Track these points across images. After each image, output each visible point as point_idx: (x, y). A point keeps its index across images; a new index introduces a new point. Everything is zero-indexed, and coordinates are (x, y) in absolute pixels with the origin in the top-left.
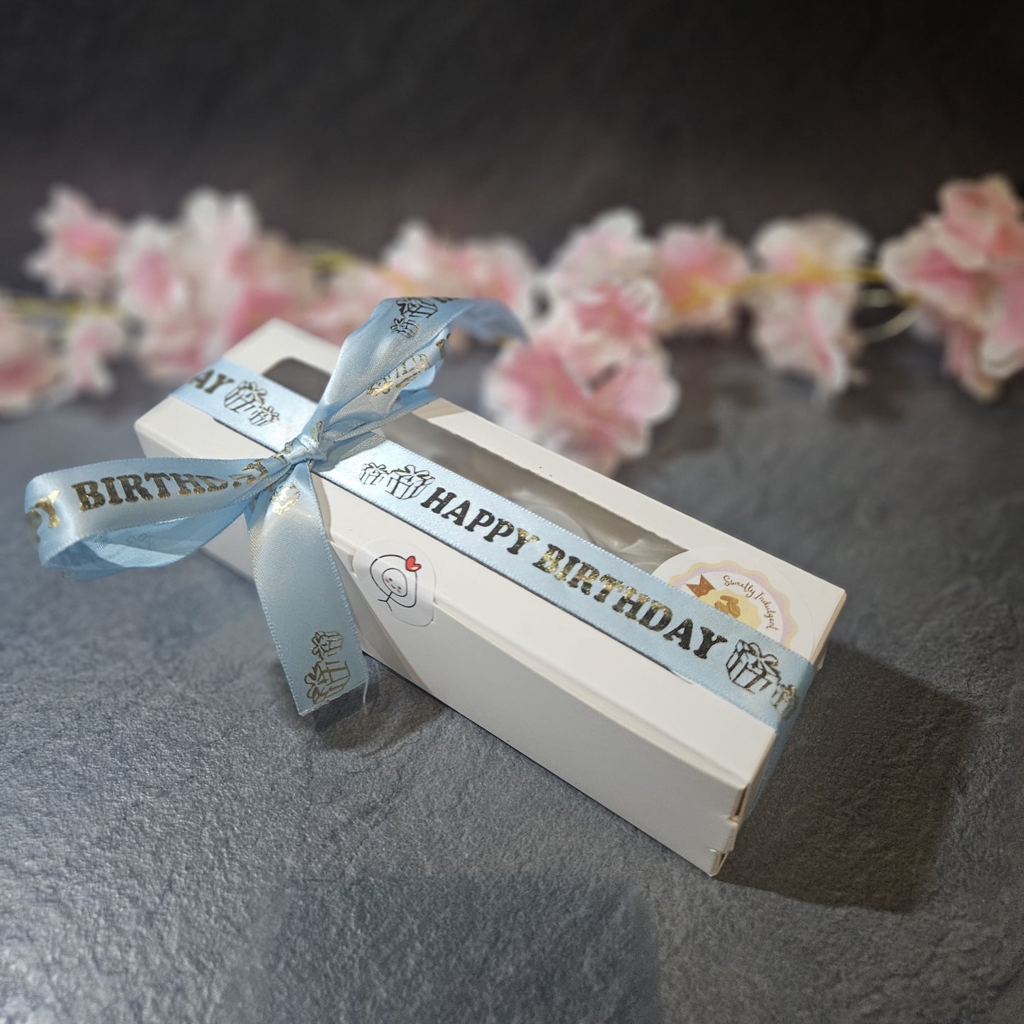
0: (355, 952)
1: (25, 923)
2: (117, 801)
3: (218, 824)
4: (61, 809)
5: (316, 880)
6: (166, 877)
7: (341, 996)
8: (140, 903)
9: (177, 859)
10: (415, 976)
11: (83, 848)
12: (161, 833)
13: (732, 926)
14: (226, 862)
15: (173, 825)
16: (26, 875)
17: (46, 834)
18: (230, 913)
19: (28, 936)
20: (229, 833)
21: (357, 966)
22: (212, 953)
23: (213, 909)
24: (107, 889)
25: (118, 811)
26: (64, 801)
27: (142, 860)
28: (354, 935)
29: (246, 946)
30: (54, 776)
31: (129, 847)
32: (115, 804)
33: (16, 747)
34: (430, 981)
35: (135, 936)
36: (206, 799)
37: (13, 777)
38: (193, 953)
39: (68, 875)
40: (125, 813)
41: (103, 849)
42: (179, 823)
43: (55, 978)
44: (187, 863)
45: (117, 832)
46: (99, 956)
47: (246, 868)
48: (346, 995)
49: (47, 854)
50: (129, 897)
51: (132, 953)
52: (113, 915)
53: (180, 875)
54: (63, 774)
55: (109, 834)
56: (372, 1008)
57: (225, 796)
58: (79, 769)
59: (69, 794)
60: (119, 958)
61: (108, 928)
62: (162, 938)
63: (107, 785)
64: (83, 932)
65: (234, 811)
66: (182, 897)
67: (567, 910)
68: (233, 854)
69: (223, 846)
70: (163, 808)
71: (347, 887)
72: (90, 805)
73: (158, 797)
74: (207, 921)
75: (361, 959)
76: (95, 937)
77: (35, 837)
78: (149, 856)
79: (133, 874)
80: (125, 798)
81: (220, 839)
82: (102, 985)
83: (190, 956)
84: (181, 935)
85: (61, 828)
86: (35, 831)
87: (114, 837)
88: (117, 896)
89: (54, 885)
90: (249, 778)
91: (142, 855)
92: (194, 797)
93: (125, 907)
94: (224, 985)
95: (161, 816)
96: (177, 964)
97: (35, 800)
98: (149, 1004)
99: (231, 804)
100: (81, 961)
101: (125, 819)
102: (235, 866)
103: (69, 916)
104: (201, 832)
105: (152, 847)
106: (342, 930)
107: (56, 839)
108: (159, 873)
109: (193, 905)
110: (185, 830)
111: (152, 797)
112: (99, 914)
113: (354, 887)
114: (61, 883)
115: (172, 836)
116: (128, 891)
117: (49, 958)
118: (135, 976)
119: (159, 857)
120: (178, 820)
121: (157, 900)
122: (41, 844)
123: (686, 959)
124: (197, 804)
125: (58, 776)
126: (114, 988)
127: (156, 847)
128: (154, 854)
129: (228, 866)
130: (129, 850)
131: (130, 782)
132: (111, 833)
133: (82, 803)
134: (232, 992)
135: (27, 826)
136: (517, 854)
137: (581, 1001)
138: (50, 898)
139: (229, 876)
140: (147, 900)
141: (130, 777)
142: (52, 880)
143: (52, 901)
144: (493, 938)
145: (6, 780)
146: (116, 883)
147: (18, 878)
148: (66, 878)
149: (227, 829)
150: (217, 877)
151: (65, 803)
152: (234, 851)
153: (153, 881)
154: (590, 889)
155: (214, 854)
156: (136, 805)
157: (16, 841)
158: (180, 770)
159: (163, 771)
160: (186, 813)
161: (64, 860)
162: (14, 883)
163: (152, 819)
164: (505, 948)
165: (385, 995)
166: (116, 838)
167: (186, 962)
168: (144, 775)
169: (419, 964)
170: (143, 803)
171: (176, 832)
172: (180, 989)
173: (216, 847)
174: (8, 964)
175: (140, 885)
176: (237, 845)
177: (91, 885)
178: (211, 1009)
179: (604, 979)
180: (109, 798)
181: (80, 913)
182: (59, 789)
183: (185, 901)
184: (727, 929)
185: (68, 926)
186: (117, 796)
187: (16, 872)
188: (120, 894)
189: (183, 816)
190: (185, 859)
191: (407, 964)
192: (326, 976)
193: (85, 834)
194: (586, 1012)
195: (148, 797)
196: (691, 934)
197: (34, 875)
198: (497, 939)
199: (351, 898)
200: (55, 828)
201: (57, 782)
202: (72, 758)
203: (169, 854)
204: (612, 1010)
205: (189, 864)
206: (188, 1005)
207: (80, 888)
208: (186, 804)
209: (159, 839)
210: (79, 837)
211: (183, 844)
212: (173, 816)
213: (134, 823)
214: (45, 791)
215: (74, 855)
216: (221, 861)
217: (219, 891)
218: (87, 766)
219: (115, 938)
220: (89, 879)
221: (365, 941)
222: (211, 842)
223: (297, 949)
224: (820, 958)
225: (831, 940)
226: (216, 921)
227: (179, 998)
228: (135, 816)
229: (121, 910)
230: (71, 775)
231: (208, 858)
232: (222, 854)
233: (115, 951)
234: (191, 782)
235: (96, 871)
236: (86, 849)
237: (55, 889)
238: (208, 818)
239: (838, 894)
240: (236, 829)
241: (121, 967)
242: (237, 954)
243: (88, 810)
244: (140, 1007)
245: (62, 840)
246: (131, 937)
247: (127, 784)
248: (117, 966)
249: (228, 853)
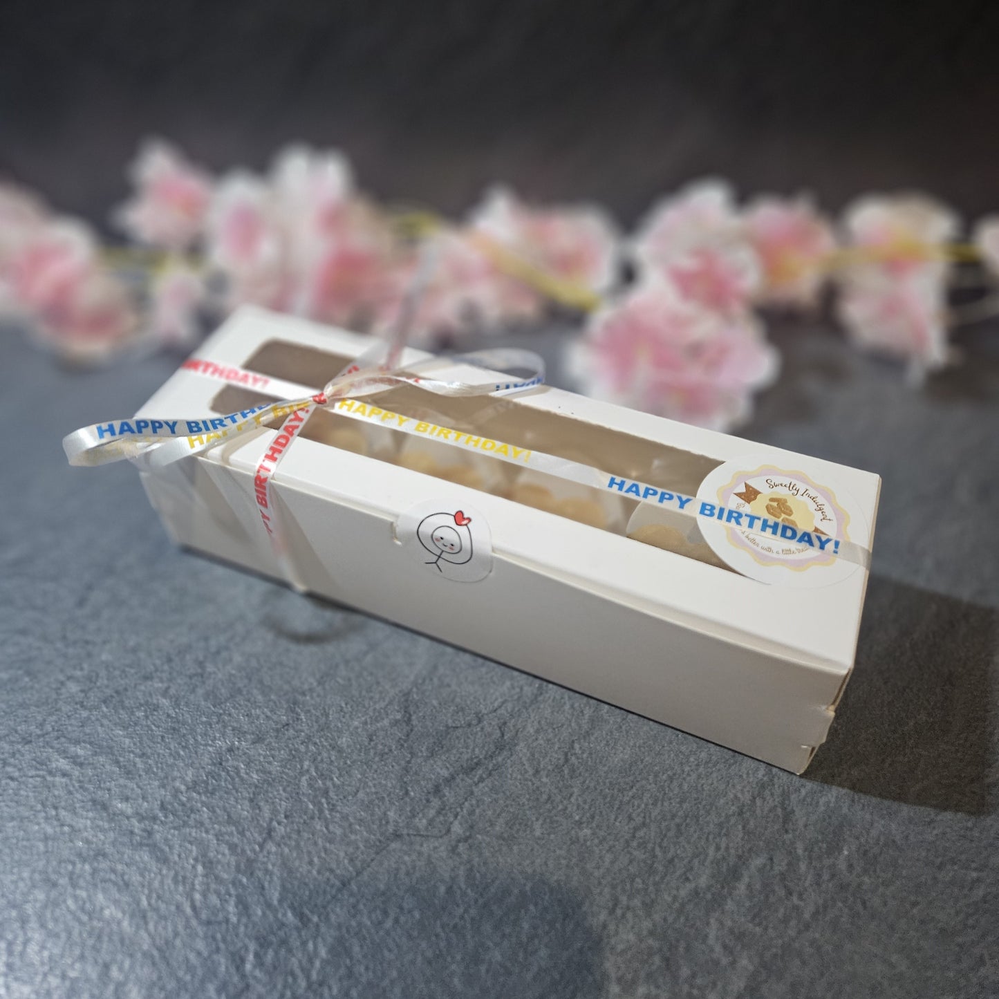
0: (466, 911)
1: (119, 867)
2: (211, 746)
3: (316, 773)
4: (155, 751)
5: (420, 835)
6: (265, 825)
7: (453, 958)
8: (239, 850)
9: (275, 807)
10: (531, 938)
11: (177, 791)
12: (258, 780)
13: (864, 903)
14: (327, 812)
15: (270, 773)
16: (120, 817)
17: (140, 776)
18: (334, 866)
19: (123, 880)
20: (329, 783)
21: (469, 926)
22: (316, 905)
23: (316, 860)
24: (204, 835)
25: (213, 755)
26: (158, 743)
27: (240, 807)
28: (464, 894)
29: (352, 900)
30: (147, 717)
31: (226, 793)
32: (211, 749)
33: (107, 687)
34: (546, 946)
35: (234, 883)
36: (302, 748)
37: (105, 716)
38: (296, 904)
39: (163, 819)
40: (221, 759)
41: (199, 793)
42: (277, 771)
43: (151, 926)
44: (285, 812)
45: (213, 777)
46: (198, 904)
47: (348, 819)
48: (459, 957)
49: (141, 796)
50: (227, 843)
51: (232, 901)
52: (211, 862)
53: (279, 823)
54: (155, 715)
55: (205, 778)
56: (488, 971)
57: (323, 746)
58: (171, 712)
59: (163, 737)
60: (219, 906)
61: (206, 876)
62: (263, 888)
63: (201, 729)
64: (180, 878)
65: (332, 761)
66: (283, 846)
67: (687, 879)
68: (333, 805)
69: (322, 796)
70: (260, 755)
71: (453, 843)
72: (184, 748)
73: (254, 743)
74: (309, 872)
75: (473, 919)
76: (193, 884)
77: (128, 779)
78: (247, 802)
79: (230, 820)
80: (220, 743)
81: (319, 789)
82: (201, 934)
83: (292, 907)
84: (283, 887)
85: (155, 770)
86: (128, 773)
87: (210, 782)
88: (215, 842)
89: (149, 828)
90: (346, 728)
91: (239, 801)
92: (290, 745)
93: (224, 854)
94: (330, 940)
95: (257, 763)
96: (280, 916)
97: (127, 741)
98: (251, 957)
99: (329, 754)
100: (178, 907)
101: (221, 764)
102: (336, 817)
103: (164, 860)
104: (299, 781)
105: (249, 793)
106: (451, 887)
107: (151, 782)
108: (258, 820)
109: (295, 855)
110: (282, 778)
111: (248, 743)
112: (196, 860)
113: (461, 845)
114: (156, 827)
115: (269, 784)
116: (227, 837)
117: (144, 902)
118: (236, 927)
119: (257, 804)
120: (275, 767)
121: (257, 848)
122: (135, 786)
123: (817, 935)
124: (293, 752)
125: (150, 717)
126: (214, 938)
127: (254, 794)
128: (251, 800)
129: (328, 816)
130: (226, 796)
131: (225, 727)
132: (207, 777)
133: (176, 745)
134: (340, 949)
135: (120, 767)
136: (630, 818)
137: (709, 973)
138: (145, 841)
139: (331, 827)
140: (247, 848)
141: (223, 721)
142: (147, 822)
143: (147, 845)
144: (610, 904)
145: (97, 720)
146: (214, 828)
147: (111, 820)
148: (161, 822)
149: (326, 778)
150: (318, 827)
151: (159, 745)
152: (334, 802)
153: (252, 829)
154: (710, 858)
155: (314, 805)
156: (230, 750)
157: (109, 782)
158: (275, 717)
159: (258, 718)
160: (282, 761)
161: (159, 802)
162: (106, 825)
163: (247, 765)
164: (623, 916)
165: (499, 958)
166: (212, 783)
167: (290, 914)
168: (238, 721)
169: (535, 928)
170: (238, 749)
171: (274, 780)
172: (284, 942)
173: (315, 797)
174: (102, 909)
175: (239, 833)
176: (337, 795)
177: (188, 830)
178: (317, 964)
179: (731, 953)
180: (203, 742)
181: (176, 858)
182: (152, 730)
183: (286, 850)
184: (859, 907)
185: (164, 872)
186: (212, 741)
187: (109, 815)
188: (218, 840)
189: (279, 764)
190: (283, 807)
191: (522, 928)
192: (437, 936)
193: (180, 777)
194: (714, 984)
195: (243, 743)
196: (821, 910)
197: (128, 818)
198: (615, 905)
199: (459, 854)
200: (148, 770)
201: (149, 723)
202: (164, 701)
203: (267, 801)
204: (742, 985)
205: (288, 813)
206: (293, 959)
207: (176, 832)
208: (282, 752)
209: (256, 787)
210: (174, 779)
211: (281, 792)
212: (270, 763)
213: (230, 769)
214: (138, 732)
215: (169, 798)
216: (321, 811)
217: (320, 842)
218: (179, 709)
219: (213, 886)
220: (185, 824)
221: (476, 901)
222: (310, 791)
223: (405, 906)
224: (960, 940)
225: (970, 922)
226: (319, 872)
227: (283, 951)
228: (230, 762)
229: (220, 856)
230: (163, 718)
231: (307, 807)
232: (322, 804)
233: (214, 900)
234: (287, 730)
235: (193, 816)
236: (182, 793)
237: (150, 833)
238: (305, 767)
239: (974, 875)
240: (335, 779)
241: (221, 917)
242: (341, 909)
243: (182, 753)
244: (243, 960)
245: (156, 783)
246: (230, 886)
247: (222, 729)
248: (216, 915)
249: (328, 803)
